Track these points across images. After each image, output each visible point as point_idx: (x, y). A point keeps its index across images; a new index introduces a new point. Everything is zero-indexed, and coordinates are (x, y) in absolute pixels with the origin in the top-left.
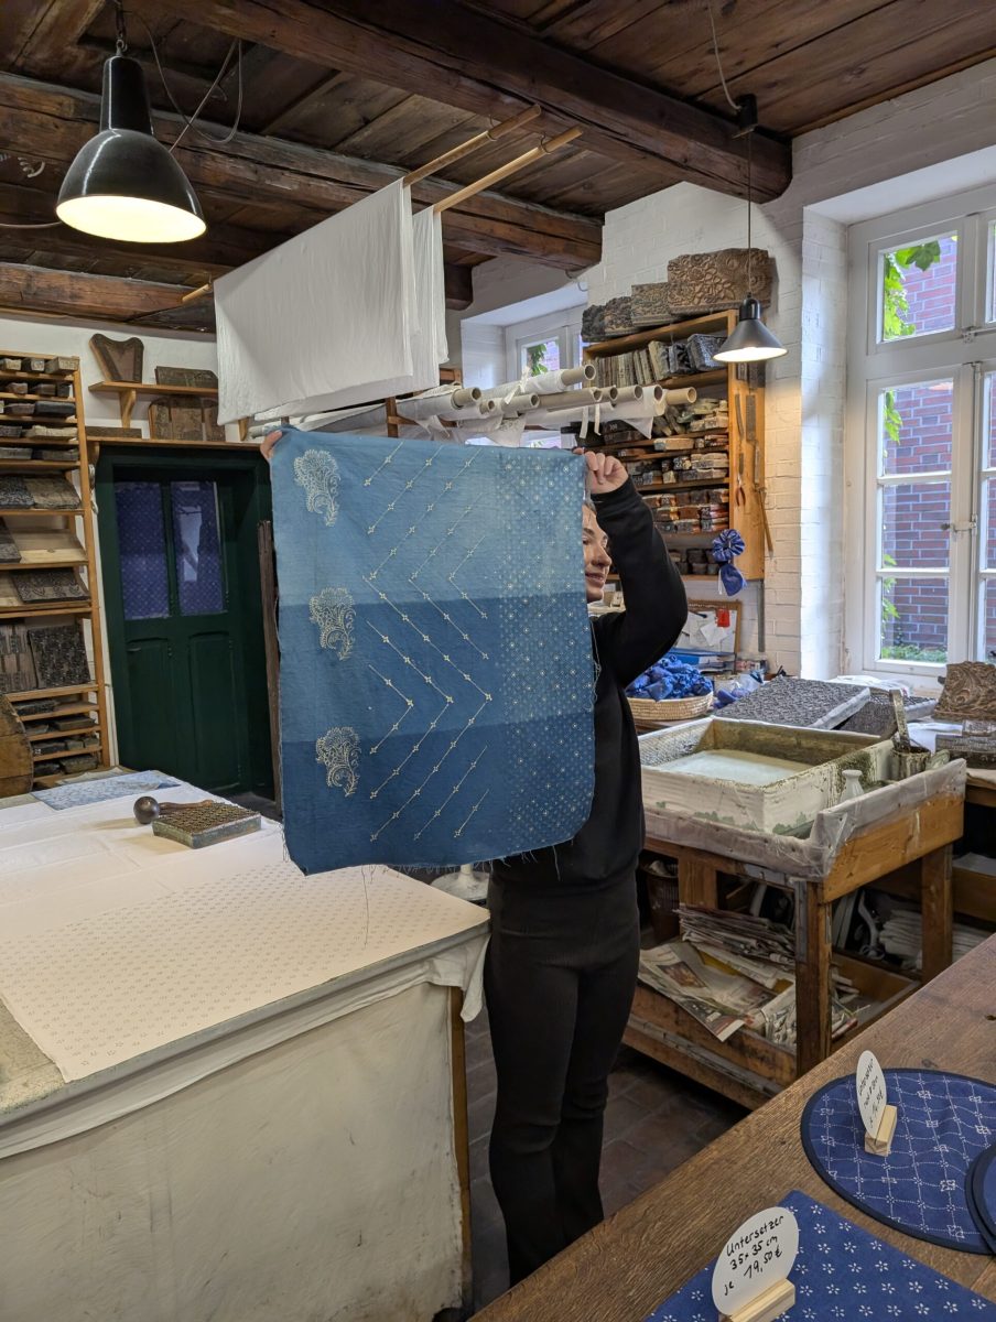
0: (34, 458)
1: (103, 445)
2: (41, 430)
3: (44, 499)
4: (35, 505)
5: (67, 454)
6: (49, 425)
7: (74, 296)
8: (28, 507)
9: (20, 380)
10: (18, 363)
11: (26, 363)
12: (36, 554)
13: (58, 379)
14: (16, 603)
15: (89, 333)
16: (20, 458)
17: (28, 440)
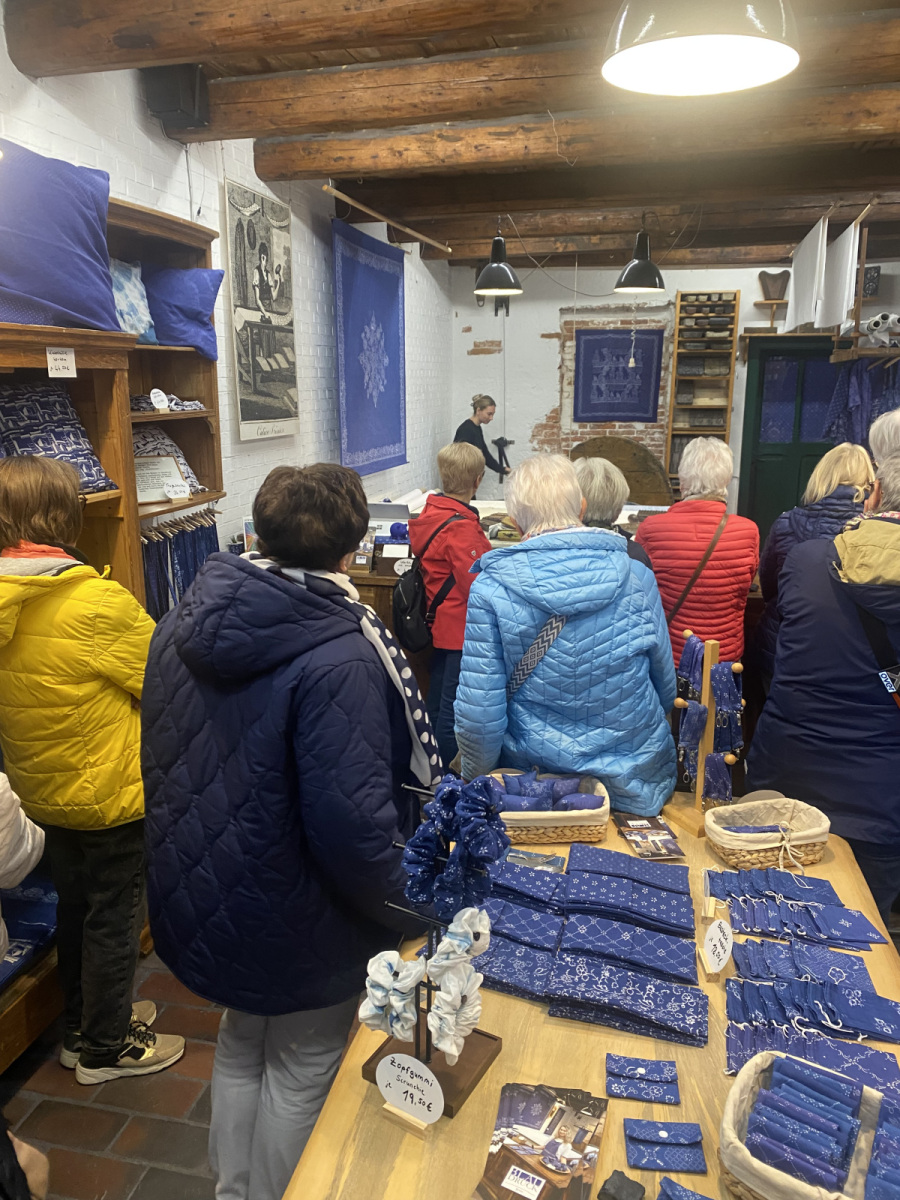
0: (707, 348)
1: (751, 339)
2: (710, 334)
3: (710, 371)
4: (705, 374)
5: (725, 346)
6: (716, 331)
8: (701, 375)
9: (707, 306)
10: (706, 298)
11: (709, 296)
12: (704, 401)
13: (724, 307)
14: (687, 426)
15: (758, 271)
16: (700, 348)
17: (705, 339)
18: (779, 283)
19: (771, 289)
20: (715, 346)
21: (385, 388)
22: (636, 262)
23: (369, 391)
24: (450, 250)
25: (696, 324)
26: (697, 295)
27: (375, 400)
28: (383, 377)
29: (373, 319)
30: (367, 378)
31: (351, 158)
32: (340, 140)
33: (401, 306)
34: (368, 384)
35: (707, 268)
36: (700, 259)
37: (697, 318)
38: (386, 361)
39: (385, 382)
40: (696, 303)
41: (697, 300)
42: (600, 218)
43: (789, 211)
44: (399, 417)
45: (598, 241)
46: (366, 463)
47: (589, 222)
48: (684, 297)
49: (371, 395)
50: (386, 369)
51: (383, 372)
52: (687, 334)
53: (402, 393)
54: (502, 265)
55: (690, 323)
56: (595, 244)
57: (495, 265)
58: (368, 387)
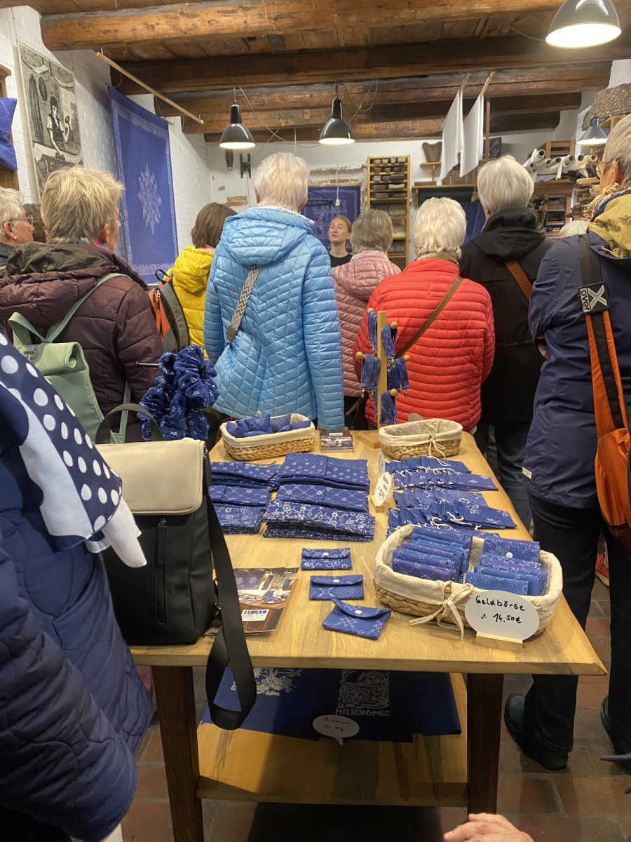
0: (390, 197)
1: (420, 190)
2: (391, 186)
3: (393, 213)
5: (402, 195)
6: (395, 184)
7: (413, 129)
9: (388, 167)
10: (387, 161)
11: (389, 160)
13: (401, 167)
15: (421, 142)
16: (385, 197)
17: (388, 190)
18: (436, 150)
19: (431, 155)
20: (395, 195)
21: (160, 220)
22: (333, 120)
23: (147, 221)
24: (202, 122)
25: (381, 180)
26: (381, 159)
27: (153, 228)
28: (158, 212)
29: (147, 168)
30: (145, 211)
31: (116, 31)
32: (107, 17)
33: (168, 162)
34: (146, 216)
35: (387, 141)
36: (382, 134)
37: (382, 176)
38: (160, 201)
39: (160, 216)
40: (381, 165)
41: (381, 163)
42: (308, 96)
43: (437, 89)
44: (173, 244)
45: (309, 118)
46: (148, 274)
47: (301, 99)
48: (372, 161)
49: (149, 224)
50: (160, 207)
51: (157, 208)
52: (375, 187)
53: (173, 226)
54: (238, 125)
55: (377, 179)
56: (307, 120)
57: (233, 125)
58: (146, 218)
